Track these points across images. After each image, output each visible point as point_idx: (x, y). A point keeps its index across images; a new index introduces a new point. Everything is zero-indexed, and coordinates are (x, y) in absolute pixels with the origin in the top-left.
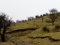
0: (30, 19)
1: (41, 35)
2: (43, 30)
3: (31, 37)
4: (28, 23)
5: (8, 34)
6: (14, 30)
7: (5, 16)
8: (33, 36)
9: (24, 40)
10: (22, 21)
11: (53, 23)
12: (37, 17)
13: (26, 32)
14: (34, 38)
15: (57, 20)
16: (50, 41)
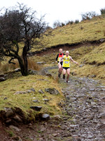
0: (88, 18)
5: (34, 57)
7: (26, 11)
9: (75, 70)
12: (104, 12)
13: (79, 50)
14: (99, 64)
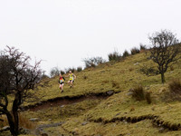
0: (93, 66)
1: (128, 111)
2: (134, 96)
3: (96, 118)
4: (85, 78)
5: (27, 113)
6: (46, 98)
7: (18, 57)
8: (103, 117)
9: (76, 129)
11: (163, 76)
12: (113, 58)
13: (82, 104)
14: (106, 122)
15: (174, 66)
16: (156, 130)
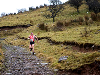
2: (40, 28)
4: (18, 18)
9: (12, 42)
10: (10, 15)
11: (54, 19)
13: (16, 30)
14: (26, 39)
16: (49, 44)
